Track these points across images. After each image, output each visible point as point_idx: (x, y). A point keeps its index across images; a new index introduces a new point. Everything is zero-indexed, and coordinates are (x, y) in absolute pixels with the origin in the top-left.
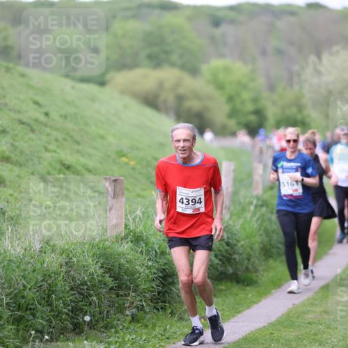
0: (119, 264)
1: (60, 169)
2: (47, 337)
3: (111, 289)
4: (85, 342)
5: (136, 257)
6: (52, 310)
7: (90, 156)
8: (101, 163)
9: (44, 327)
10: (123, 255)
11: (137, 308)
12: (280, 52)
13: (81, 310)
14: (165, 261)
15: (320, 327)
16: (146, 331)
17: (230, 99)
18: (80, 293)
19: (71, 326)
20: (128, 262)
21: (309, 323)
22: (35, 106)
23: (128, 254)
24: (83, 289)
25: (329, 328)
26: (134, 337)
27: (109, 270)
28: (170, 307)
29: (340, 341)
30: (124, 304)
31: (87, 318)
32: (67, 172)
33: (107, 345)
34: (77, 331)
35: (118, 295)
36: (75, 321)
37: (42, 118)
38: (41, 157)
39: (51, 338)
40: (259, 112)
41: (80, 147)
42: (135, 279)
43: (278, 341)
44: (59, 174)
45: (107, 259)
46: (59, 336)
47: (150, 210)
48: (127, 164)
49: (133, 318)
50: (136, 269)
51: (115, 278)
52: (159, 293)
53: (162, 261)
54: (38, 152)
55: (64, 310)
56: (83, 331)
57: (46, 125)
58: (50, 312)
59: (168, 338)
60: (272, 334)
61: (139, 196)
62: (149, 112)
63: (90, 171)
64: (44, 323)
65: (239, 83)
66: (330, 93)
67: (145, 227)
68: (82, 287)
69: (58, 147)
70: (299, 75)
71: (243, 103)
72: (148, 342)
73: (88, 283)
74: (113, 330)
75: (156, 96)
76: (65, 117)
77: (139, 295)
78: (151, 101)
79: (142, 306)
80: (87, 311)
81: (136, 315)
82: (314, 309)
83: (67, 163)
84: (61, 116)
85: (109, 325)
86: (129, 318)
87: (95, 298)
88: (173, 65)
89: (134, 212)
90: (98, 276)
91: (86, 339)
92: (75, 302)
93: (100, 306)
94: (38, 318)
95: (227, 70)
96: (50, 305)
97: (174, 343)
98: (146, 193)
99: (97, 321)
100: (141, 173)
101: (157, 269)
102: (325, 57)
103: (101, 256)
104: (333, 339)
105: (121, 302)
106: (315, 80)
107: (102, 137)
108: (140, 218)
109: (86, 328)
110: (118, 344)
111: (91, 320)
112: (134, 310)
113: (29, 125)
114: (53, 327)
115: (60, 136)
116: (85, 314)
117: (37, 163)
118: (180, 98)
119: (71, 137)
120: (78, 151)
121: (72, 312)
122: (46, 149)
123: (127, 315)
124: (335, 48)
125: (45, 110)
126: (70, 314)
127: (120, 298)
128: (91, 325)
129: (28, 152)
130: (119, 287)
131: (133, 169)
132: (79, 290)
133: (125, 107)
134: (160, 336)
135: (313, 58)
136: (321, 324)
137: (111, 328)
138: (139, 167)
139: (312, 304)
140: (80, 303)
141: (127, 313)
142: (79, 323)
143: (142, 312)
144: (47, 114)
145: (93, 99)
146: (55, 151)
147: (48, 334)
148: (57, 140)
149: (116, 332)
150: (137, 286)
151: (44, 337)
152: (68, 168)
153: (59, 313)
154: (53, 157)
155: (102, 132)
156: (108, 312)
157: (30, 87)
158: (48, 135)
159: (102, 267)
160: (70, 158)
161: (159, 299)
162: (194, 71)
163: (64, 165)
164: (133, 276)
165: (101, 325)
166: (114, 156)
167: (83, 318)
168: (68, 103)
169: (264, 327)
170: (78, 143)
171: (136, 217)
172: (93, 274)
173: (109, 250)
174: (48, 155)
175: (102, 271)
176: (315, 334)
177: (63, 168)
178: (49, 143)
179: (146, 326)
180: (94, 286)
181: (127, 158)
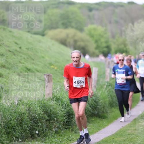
0: (50, 110)
1: (26, 71)
2: (20, 140)
3: (47, 120)
4: (36, 142)
5: (57, 107)
6: (22, 129)
7: (38, 65)
8: (43, 68)
9: (19, 136)
10: (52, 106)
11: (58, 128)
12: (117, 22)
13: (35, 129)
14: (69, 109)
15: (133, 136)
16: (61, 137)
17: (96, 41)
18: (34, 122)
19: (30, 136)
20: (54, 109)
21: (129, 134)
22: (16, 44)
23: (54, 106)
24: (35, 120)
25: (137, 136)
26: (56, 140)
27: (46, 112)
28: (71, 128)
29: (141, 142)
30: (52, 126)
31: (37, 132)
32: (29, 72)
33: (45, 143)
34: (33, 137)
35: (50, 123)
36: (32, 133)
37: (18, 49)
38: (18, 66)
39: (22, 140)
40: (108, 47)
41: (34, 62)
42: (57, 116)
43: (116, 141)
44: (25, 72)
45: (45, 107)
46: (25, 140)
47: (63, 87)
48: (53, 68)
49: (56, 132)
50: (57, 112)
51: (49, 116)
52: (67, 122)
53: (68, 108)
54: (17, 63)
55: (27, 129)
56: (35, 138)
57: (20, 52)
58: (22, 130)
59: (70, 140)
60: (113, 139)
61: (58, 81)
62: (63, 47)
63: (38, 71)
64: (19, 134)
65: (100, 35)
66: (138, 39)
67: (61, 94)
68: (35, 119)
69: (25, 61)
70: (125, 32)
71: (102, 43)
72: (62, 142)
73: (38, 118)
74: (48, 137)
75: (66, 40)
76: (28, 49)
77: (58, 123)
78: (64, 42)
79: (60, 127)
80: (37, 130)
81: (57, 131)
82: (131, 128)
83: (29, 68)
84: (26, 48)
85: (46, 135)
86: (54, 132)
87: (40, 124)
88: (72, 27)
89: (56, 88)
90: (41, 115)
91: (37, 141)
92: (32, 125)
93: (42, 127)
94: (16, 132)
95: (95, 29)
96: (22, 127)
97: (73, 143)
98: (61, 80)
99: (41, 133)
100: (59, 72)
101: (66, 112)
102: (135, 24)
103: (43, 106)
104: (139, 141)
105: (51, 125)
106: (131, 34)
107: (43, 57)
108: (59, 91)
109: (36, 136)
110: (50, 143)
111: (39, 133)
112: (56, 129)
113: (13, 52)
114: (23, 136)
115: (26, 57)
116: (36, 130)
117: (16, 68)
118: (76, 41)
119: (30, 57)
120: (33, 63)
121: (31, 130)
122: (20, 62)
123: (54, 131)
124: (140, 20)
125: (20, 46)
126: (30, 130)
127: (51, 124)
128: (39, 135)
129: (12, 63)
130: (50, 119)
131: (56, 70)
132: (34, 120)
133: (53, 45)
134: (67, 140)
135: (130, 25)
136: (134, 135)
137: (47, 136)
138: (58, 69)
139: (130, 127)
140: (34, 126)
141: (54, 130)
142: (34, 134)
143: (60, 130)
144: (20, 48)
145: (40, 41)
146: (24, 63)
147: (21, 139)
148: (24, 59)
149: (49, 138)
150: (58, 119)
151: (19, 140)
152: (29, 70)
153: (25, 130)
154: (23, 65)
155: (43, 55)
156: (45, 130)
157: (14, 36)
158: (21, 56)
159: (43, 111)
160: (30, 66)
161: (67, 124)
162: (81, 30)
163: (27, 69)
164: (56, 115)
165: (43, 135)
166: (48, 65)
167: (35, 132)
168: (29, 43)
169: (110, 136)
170: (33, 60)
171: (57, 90)
172: (39, 114)
173: (46, 104)
174: (21, 65)
175: (43, 113)
176: (131, 139)
177: (27, 70)
178: (21, 60)
179: (61, 136)
180: (40, 119)
181: (53, 66)
